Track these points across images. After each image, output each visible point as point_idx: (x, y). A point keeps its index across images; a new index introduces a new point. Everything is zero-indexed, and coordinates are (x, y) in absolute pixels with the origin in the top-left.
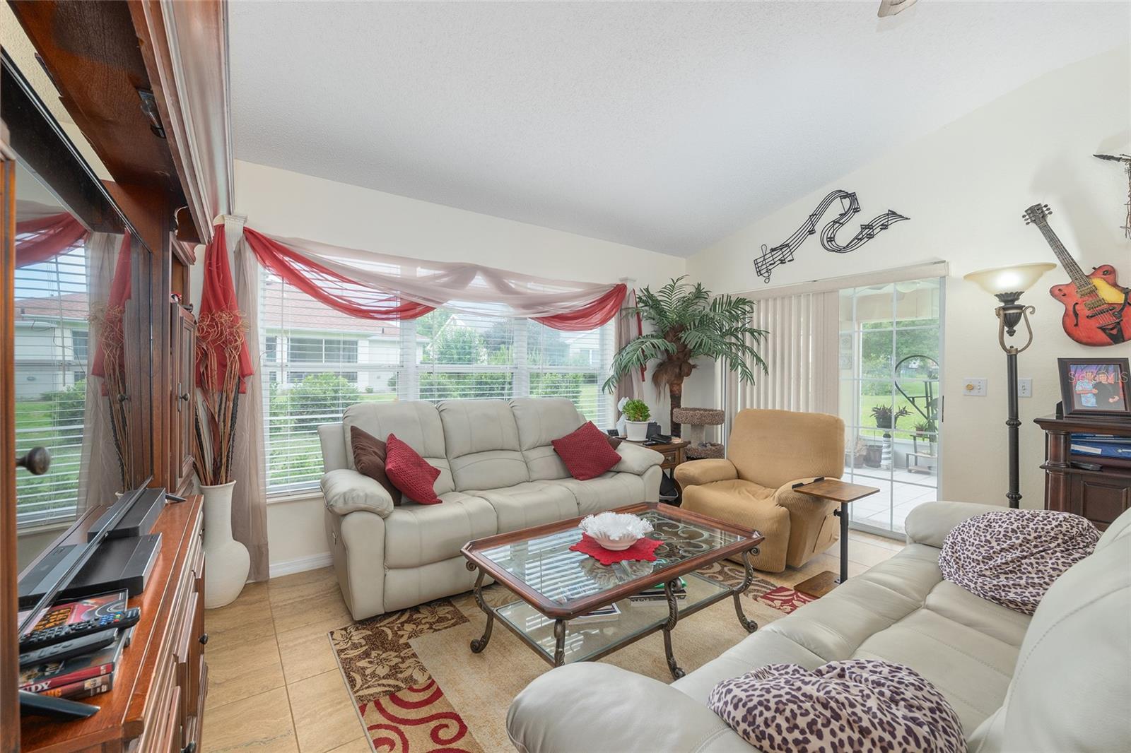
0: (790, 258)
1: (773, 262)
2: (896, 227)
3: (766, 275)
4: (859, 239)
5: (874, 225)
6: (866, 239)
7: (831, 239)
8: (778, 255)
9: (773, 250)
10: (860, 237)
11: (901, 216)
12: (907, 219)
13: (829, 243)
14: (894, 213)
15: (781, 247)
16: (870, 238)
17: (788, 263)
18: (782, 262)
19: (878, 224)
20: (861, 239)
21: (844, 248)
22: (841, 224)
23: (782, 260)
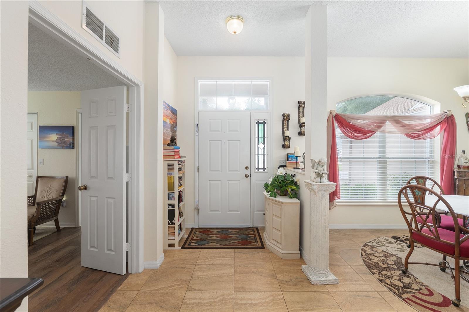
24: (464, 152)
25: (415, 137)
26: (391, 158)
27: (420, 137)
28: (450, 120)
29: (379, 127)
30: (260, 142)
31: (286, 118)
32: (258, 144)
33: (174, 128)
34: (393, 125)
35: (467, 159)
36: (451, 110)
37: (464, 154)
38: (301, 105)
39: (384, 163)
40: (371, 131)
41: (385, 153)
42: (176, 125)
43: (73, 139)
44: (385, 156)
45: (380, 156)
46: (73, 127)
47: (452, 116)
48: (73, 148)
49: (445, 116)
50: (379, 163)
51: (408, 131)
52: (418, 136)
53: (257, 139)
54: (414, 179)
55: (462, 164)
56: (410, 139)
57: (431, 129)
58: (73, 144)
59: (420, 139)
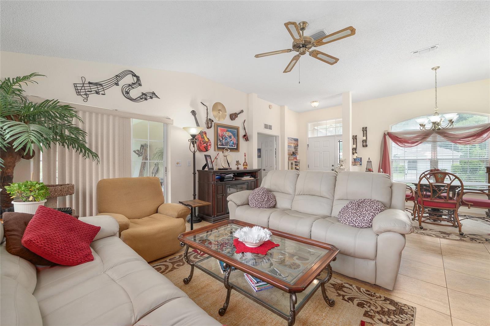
0: (103, 92)
1: (90, 90)
2: (155, 99)
3: (85, 96)
4: (141, 98)
5: (147, 95)
6: (143, 100)
7: (127, 93)
8: (94, 88)
9: (90, 83)
10: (142, 97)
11: (157, 96)
12: (159, 98)
13: (126, 94)
14: (155, 94)
15: (96, 84)
16: (145, 100)
17: (101, 94)
18: (97, 93)
19: (149, 95)
20: (142, 99)
21: (134, 99)
22: (132, 87)
23: (97, 92)
25: (460, 143)
26: (442, 159)
30: (340, 152)
31: (355, 138)
32: (340, 153)
33: (297, 148)
38: (365, 130)
42: (298, 146)
43: (260, 154)
44: (436, 158)
46: (260, 149)
48: (260, 157)
53: (339, 150)
58: (260, 156)
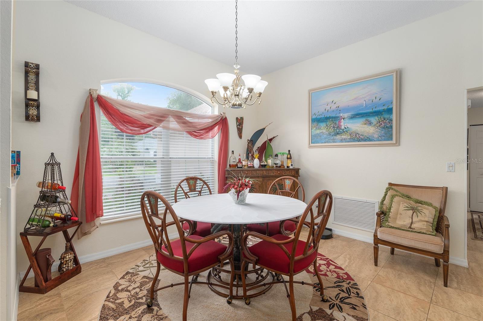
24: (233, 152)
25: (196, 136)
26: (175, 158)
27: (202, 137)
28: (224, 121)
29: (160, 121)
34: (176, 121)
35: (235, 159)
36: (225, 113)
37: (233, 154)
39: (168, 164)
40: (150, 126)
41: (168, 153)
44: (169, 155)
45: (164, 156)
47: (226, 118)
49: (221, 118)
50: (163, 164)
51: (189, 128)
52: (200, 135)
54: (185, 181)
55: (232, 163)
56: (192, 137)
57: (209, 128)
59: (202, 138)
